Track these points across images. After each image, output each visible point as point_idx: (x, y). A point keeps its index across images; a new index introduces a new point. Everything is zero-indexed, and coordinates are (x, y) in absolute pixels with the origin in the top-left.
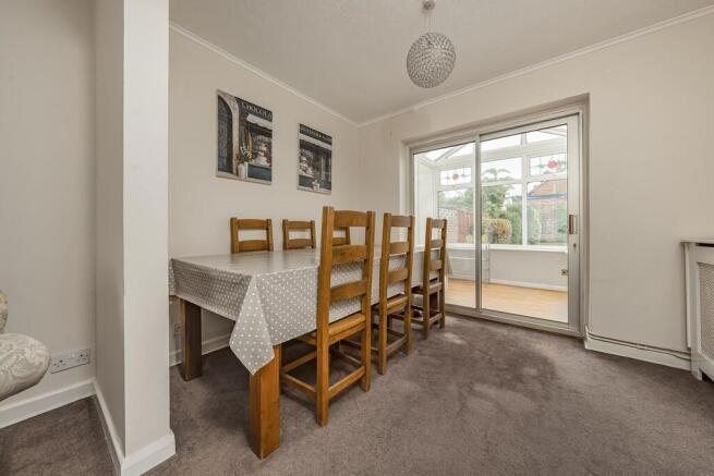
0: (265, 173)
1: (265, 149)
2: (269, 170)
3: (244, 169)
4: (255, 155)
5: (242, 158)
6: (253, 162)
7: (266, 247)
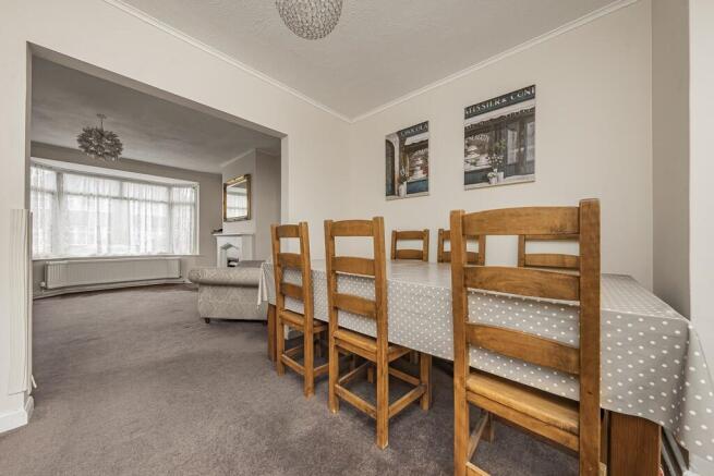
0: (421, 185)
1: (421, 162)
2: (425, 181)
3: (403, 188)
4: (412, 172)
5: (402, 179)
6: (411, 180)
7: (420, 256)
